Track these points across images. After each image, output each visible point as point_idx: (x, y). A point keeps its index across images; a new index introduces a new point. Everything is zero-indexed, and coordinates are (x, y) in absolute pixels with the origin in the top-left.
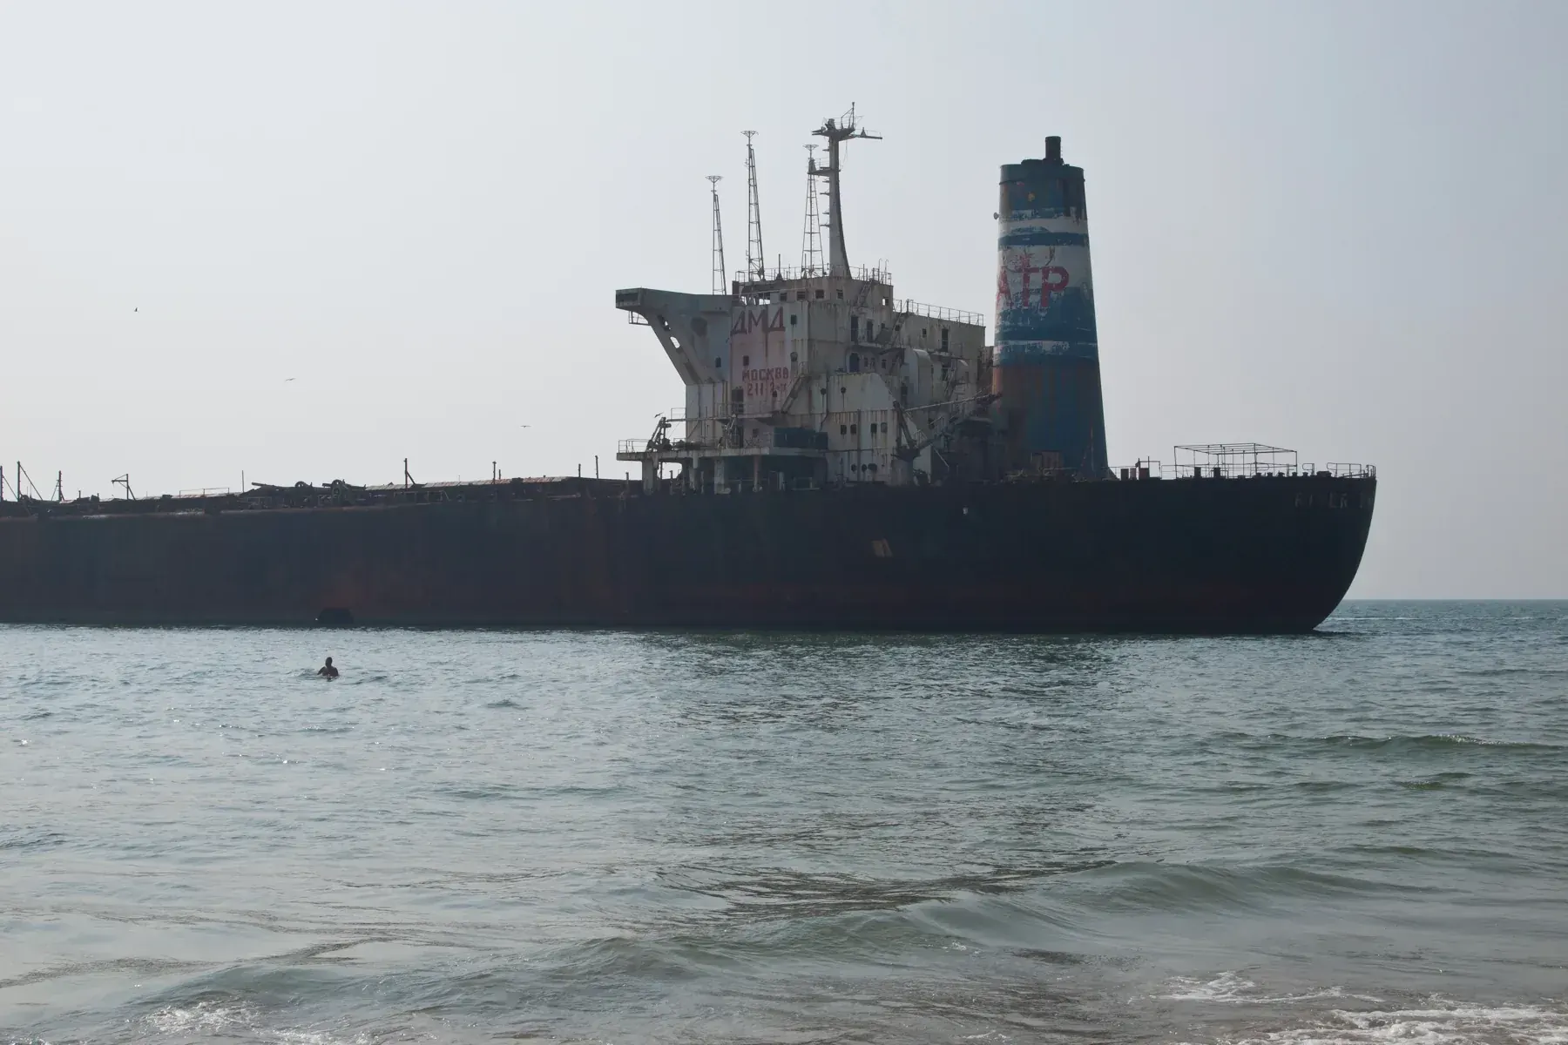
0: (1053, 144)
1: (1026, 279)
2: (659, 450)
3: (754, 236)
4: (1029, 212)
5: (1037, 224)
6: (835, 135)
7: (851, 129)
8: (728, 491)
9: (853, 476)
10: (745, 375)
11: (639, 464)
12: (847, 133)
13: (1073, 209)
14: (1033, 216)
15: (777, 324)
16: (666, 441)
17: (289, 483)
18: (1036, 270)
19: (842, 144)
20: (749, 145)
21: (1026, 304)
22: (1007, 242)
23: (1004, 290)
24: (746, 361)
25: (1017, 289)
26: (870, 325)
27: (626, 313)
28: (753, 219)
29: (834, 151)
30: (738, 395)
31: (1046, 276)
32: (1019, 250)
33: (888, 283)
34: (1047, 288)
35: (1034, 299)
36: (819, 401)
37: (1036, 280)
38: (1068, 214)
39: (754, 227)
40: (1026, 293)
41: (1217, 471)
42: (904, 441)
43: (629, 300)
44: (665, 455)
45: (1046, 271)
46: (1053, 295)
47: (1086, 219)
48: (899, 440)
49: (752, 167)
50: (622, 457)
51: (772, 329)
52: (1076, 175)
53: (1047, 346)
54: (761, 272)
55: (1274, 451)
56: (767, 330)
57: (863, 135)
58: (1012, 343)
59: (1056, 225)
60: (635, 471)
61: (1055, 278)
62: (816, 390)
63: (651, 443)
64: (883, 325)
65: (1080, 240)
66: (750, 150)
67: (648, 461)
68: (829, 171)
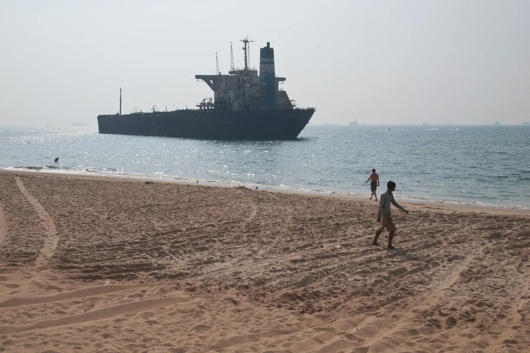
0: (268, 44)
2: (203, 104)
5: (264, 60)
6: (246, 42)
10: (220, 90)
13: (269, 57)
16: (205, 103)
18: (263, 69)
24: (220, 87)
26: (243, 80)
29: (246, 45)
30: (219, 94)
32: (261, 65)
37: (263, 71)
46: (265, 74)
47: (274, 59)
50: (197, 106)
52: (272, 49)
53: (264, 84)
54: (234, 69)
56: (222, 82)
57: (252, 41)
58: (260, 83)
59: (269, 60)
60: (198, 108)
61: (265, 70)
63: (201, 103)
65: (273, 63)
67: (201, 107)
68: (245, 49)
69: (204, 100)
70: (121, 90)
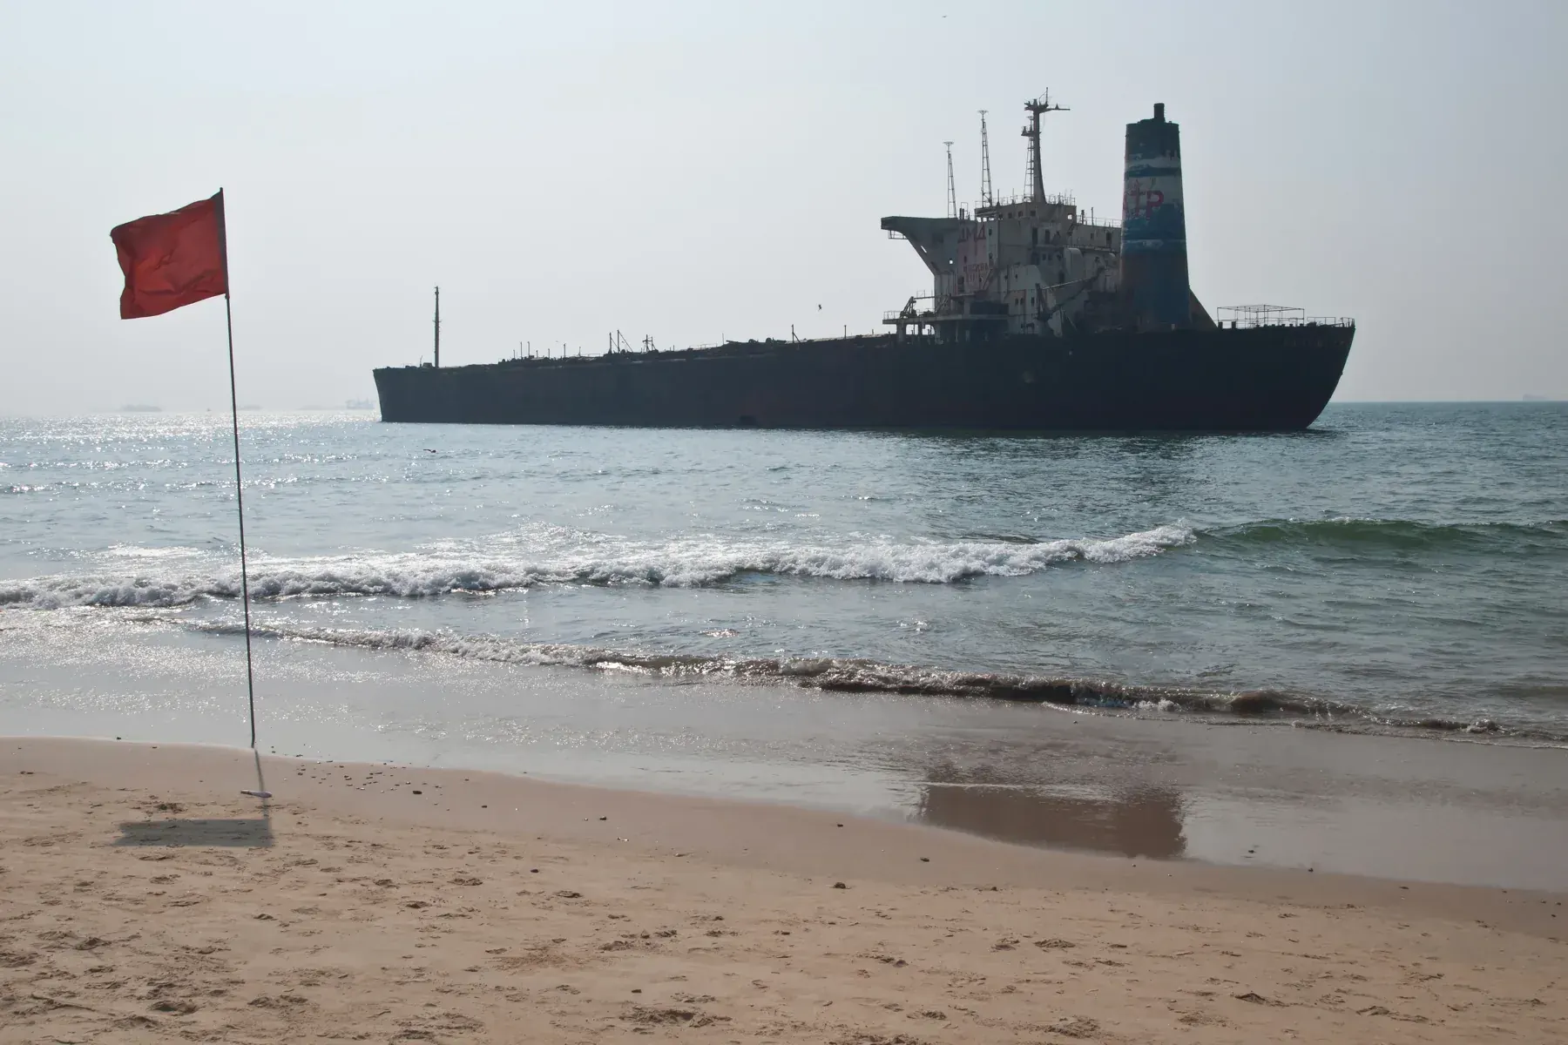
0: (1159, 109)
1: (1138, 200)
2: (908, 316)
3: (986, 178)
4: (1139, 155)
5: (1145, 163)
6: (1037, 109)
7: (1046, 105)
8: (942, 342)
9: (1021, 331)
10: (965, 268)
11: (895, 326)
12: (1044, 108)
13: (1168, 152)
14: (1143, 158)
15: (982, 236)
16: (914, 312)
17: (745, 340)
18: (1142, 193)
19: (1041, 115)
20: (983, 120)
21: (1137, 215)
22: (1129, 175)
23: (1126, 208)
24: (965, 259)
25: (1132, 206)
26: (1048, 232)
27: (887, 232)
28: (985, 167)
29: (1036, 119)
30: (961, 281)
31: (1149, 197)
32: (1134, 180)
33: (1073, 204)
34: (1150, 204)
35: (1142, 212)
36: (1004, 282)
37: (1144, 200)
38: (1163, 154)
39: (986, 172)
40: (1137, 209)
41: (1234, 324)
42: (1042, 310)
43: (890, 224)
44: (911, 320)
45: (1149, 194)
46: (1153, 208)
47: (1179, 157)
48: (1039, 308)
49: (984, 134)
50: (886, 322)
51: (980, 238)
52: (1173, 130)
53: (1149, 243)
54: (990, 201)
55: (1282, 309)
56: (976, 239)
57: (1057, 108)
58: (1129, 241)
59: (1157, 162)
60: (893, 329)
61: (1155, 198)
62: (1003, 275)
63: (902, 314)
64: (1058, 233)
65: (1176, 172)
66: (983, 123)
67: (901, 323)
68: (1034, 134)
69: (912, 301)
70: (437, 293)
